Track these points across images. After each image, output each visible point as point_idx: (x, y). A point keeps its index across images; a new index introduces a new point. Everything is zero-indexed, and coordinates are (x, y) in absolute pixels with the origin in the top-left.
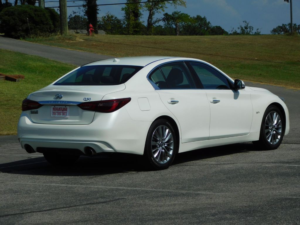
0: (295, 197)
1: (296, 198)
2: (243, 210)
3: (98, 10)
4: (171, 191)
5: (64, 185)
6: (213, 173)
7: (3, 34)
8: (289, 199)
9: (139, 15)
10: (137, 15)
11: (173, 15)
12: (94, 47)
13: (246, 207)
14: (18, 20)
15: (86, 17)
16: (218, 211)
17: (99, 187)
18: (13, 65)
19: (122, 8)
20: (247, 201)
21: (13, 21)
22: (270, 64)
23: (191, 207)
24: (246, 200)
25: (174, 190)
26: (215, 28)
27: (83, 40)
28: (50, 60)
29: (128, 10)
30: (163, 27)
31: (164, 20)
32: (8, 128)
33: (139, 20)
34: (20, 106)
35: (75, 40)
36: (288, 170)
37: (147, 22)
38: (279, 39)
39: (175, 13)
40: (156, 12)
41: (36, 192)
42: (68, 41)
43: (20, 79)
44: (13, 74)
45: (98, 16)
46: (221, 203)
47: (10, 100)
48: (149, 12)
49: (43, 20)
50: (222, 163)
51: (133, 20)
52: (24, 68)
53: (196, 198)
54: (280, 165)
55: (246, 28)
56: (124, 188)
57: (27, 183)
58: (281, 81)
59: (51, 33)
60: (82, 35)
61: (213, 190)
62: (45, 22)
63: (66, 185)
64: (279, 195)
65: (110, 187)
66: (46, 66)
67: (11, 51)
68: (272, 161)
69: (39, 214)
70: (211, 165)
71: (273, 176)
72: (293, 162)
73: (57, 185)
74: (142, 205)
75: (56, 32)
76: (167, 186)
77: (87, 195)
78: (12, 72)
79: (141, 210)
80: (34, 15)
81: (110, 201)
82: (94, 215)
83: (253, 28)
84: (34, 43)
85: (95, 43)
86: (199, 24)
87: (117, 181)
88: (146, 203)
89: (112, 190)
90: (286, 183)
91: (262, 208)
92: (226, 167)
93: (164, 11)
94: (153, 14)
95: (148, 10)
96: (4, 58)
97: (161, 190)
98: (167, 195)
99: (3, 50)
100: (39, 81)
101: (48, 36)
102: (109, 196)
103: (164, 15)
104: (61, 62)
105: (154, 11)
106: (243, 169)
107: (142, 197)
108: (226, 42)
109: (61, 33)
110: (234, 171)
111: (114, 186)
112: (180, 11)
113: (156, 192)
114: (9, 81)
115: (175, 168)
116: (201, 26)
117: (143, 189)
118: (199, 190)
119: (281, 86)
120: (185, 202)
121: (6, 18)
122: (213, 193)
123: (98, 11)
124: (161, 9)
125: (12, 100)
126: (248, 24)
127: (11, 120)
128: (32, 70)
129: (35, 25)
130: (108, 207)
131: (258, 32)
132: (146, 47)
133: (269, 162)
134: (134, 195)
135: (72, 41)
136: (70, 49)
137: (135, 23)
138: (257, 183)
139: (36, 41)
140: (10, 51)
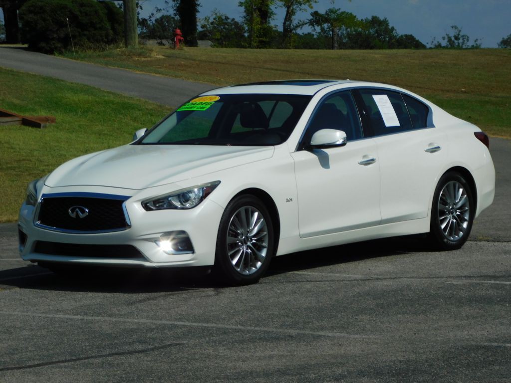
0: (495, 344)
1: (498, 347)
2: (396, 370)
3: (199, 5)
4: (270, 330)
5: (79, 317)
6: (354, 296)
7: (26, 46)
8: (484, 347)
9: (269, 15)
10: (265, 14)
11: (326, 14)
12: (182, 69)
13: (401, 362)
14: (51, 21)
15: (177, 17)
16: (348, 370)
17: (142, 321)
18: (38, 99)
19: (240, 2)
20: (406, 351)
21: (43, 22)
22: (487, 99)
23: (299, 363)
24: (404, 349)
25: (276, 328)
26: (404, 37)
27: (163, 57)
28: (103, 91)
29: (249, 6)
30: (315, 37)
31: (311, 23)
32: (13, 209)
33: (269, 23)
34: (39, 170)
35: (150, 57)
36: (491, 292)
37: (283, 27)
38: (505, 56)
39: (331, 11)
40: (298, 9)
41: (25, 329)
42: (137, 58)
43: (48, 124)
44: (35, 115)
45: (198, 15)
46: (358, 355)
47: (24, 160)
48: (286, 9)
49: (94, 22)
50: (376, 277)
51: (259, 23)
52: (56, 104)
53: (314, 344)
54: (479, 282)
55: (457, 38)
56: (187, 324)
57: (13, 314)
58: (505, 129)
59: (109, 45)
60: (162, 49)
61: (348, 328)
62: (98, 26)
63: (82, 317)
64: (467, 340)
65: (160, 322)
66: (96, 101)
67: (37, 74)
68: (466, 273)
69: (18, 373)
70: (354, 282)
71: (463, 303)
72: (504, 276)
73: (67, 316)
74: (210, 357)
75: (116, 42)
76: (264, 320)
77: (116, 338)
78: (34, 110)
79: (206, 368)
80: (78, 13)
81: (153, 350)
82: (117, 377)
83: (468, 37)
84: (78, 61)
85: (183, 61)
86: (377, 32)
87: (176, 310)
88: (219, 353)
89: (164, 327)
90: (484, 316)
91: (431, 365)
92: (380, 285)
93: (312, 8)
94: (293, 13)
95: (284, 5)
96: (23, 86)
97: (253, 328)
98: (260, 339)
99: (23, 73)
100: (80, 128)
101: (104, 49)
102: (154, 339)
103: (312, 14)
104: (122, 95)
105: (295, 7)
106: (410, 290)
107: (215, 342)
108: (412, 61)
109: (126, 45)
110: (393, 293)
111: (168, 320)
112: (338, 8)
113: (243, 331)
114: (27, 127)
115: (287, 287)
116: (379, 35)
117: (220, 326)
118: (322, 328)
119: (505, 138)
120: (290, 352)
121: (30, 17)
122: (346, 335)
123: (199, 8)
124: (307, 4)
125: (28, 160)
126: (460, 31)
127: (20, 196)
128: (70, 108)
129: (79, 30)
130: (147, 361)
131: (477, 44)
132: (272, 69)
133: (460, 277)
134: (201, 337)
135: (145, 58)
136: (141, 71)
137: (261, 29)
138: (431, 316)
139: (82, 58)
140: (35, 76)
